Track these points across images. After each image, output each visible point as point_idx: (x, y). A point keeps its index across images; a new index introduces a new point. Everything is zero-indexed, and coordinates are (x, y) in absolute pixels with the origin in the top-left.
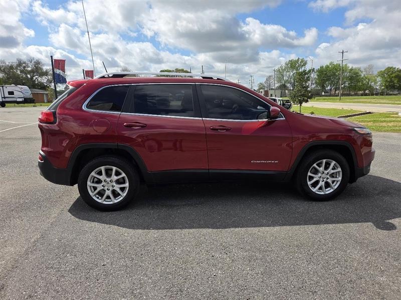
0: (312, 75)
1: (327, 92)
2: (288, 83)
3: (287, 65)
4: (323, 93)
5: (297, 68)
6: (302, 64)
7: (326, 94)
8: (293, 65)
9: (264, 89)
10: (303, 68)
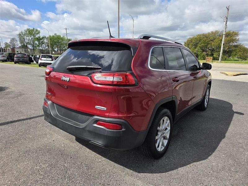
0: (45, 41)
1: (56, 52)
2: (29, 44)
3: (26, 31)
4: (54, 52)
5: (34, 35)
6: (37, 32)
7: (56, 53)
8: (30, 32)
9: (10, 47)
10: (38, 35)
